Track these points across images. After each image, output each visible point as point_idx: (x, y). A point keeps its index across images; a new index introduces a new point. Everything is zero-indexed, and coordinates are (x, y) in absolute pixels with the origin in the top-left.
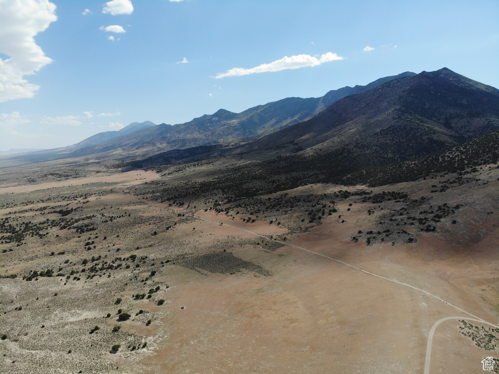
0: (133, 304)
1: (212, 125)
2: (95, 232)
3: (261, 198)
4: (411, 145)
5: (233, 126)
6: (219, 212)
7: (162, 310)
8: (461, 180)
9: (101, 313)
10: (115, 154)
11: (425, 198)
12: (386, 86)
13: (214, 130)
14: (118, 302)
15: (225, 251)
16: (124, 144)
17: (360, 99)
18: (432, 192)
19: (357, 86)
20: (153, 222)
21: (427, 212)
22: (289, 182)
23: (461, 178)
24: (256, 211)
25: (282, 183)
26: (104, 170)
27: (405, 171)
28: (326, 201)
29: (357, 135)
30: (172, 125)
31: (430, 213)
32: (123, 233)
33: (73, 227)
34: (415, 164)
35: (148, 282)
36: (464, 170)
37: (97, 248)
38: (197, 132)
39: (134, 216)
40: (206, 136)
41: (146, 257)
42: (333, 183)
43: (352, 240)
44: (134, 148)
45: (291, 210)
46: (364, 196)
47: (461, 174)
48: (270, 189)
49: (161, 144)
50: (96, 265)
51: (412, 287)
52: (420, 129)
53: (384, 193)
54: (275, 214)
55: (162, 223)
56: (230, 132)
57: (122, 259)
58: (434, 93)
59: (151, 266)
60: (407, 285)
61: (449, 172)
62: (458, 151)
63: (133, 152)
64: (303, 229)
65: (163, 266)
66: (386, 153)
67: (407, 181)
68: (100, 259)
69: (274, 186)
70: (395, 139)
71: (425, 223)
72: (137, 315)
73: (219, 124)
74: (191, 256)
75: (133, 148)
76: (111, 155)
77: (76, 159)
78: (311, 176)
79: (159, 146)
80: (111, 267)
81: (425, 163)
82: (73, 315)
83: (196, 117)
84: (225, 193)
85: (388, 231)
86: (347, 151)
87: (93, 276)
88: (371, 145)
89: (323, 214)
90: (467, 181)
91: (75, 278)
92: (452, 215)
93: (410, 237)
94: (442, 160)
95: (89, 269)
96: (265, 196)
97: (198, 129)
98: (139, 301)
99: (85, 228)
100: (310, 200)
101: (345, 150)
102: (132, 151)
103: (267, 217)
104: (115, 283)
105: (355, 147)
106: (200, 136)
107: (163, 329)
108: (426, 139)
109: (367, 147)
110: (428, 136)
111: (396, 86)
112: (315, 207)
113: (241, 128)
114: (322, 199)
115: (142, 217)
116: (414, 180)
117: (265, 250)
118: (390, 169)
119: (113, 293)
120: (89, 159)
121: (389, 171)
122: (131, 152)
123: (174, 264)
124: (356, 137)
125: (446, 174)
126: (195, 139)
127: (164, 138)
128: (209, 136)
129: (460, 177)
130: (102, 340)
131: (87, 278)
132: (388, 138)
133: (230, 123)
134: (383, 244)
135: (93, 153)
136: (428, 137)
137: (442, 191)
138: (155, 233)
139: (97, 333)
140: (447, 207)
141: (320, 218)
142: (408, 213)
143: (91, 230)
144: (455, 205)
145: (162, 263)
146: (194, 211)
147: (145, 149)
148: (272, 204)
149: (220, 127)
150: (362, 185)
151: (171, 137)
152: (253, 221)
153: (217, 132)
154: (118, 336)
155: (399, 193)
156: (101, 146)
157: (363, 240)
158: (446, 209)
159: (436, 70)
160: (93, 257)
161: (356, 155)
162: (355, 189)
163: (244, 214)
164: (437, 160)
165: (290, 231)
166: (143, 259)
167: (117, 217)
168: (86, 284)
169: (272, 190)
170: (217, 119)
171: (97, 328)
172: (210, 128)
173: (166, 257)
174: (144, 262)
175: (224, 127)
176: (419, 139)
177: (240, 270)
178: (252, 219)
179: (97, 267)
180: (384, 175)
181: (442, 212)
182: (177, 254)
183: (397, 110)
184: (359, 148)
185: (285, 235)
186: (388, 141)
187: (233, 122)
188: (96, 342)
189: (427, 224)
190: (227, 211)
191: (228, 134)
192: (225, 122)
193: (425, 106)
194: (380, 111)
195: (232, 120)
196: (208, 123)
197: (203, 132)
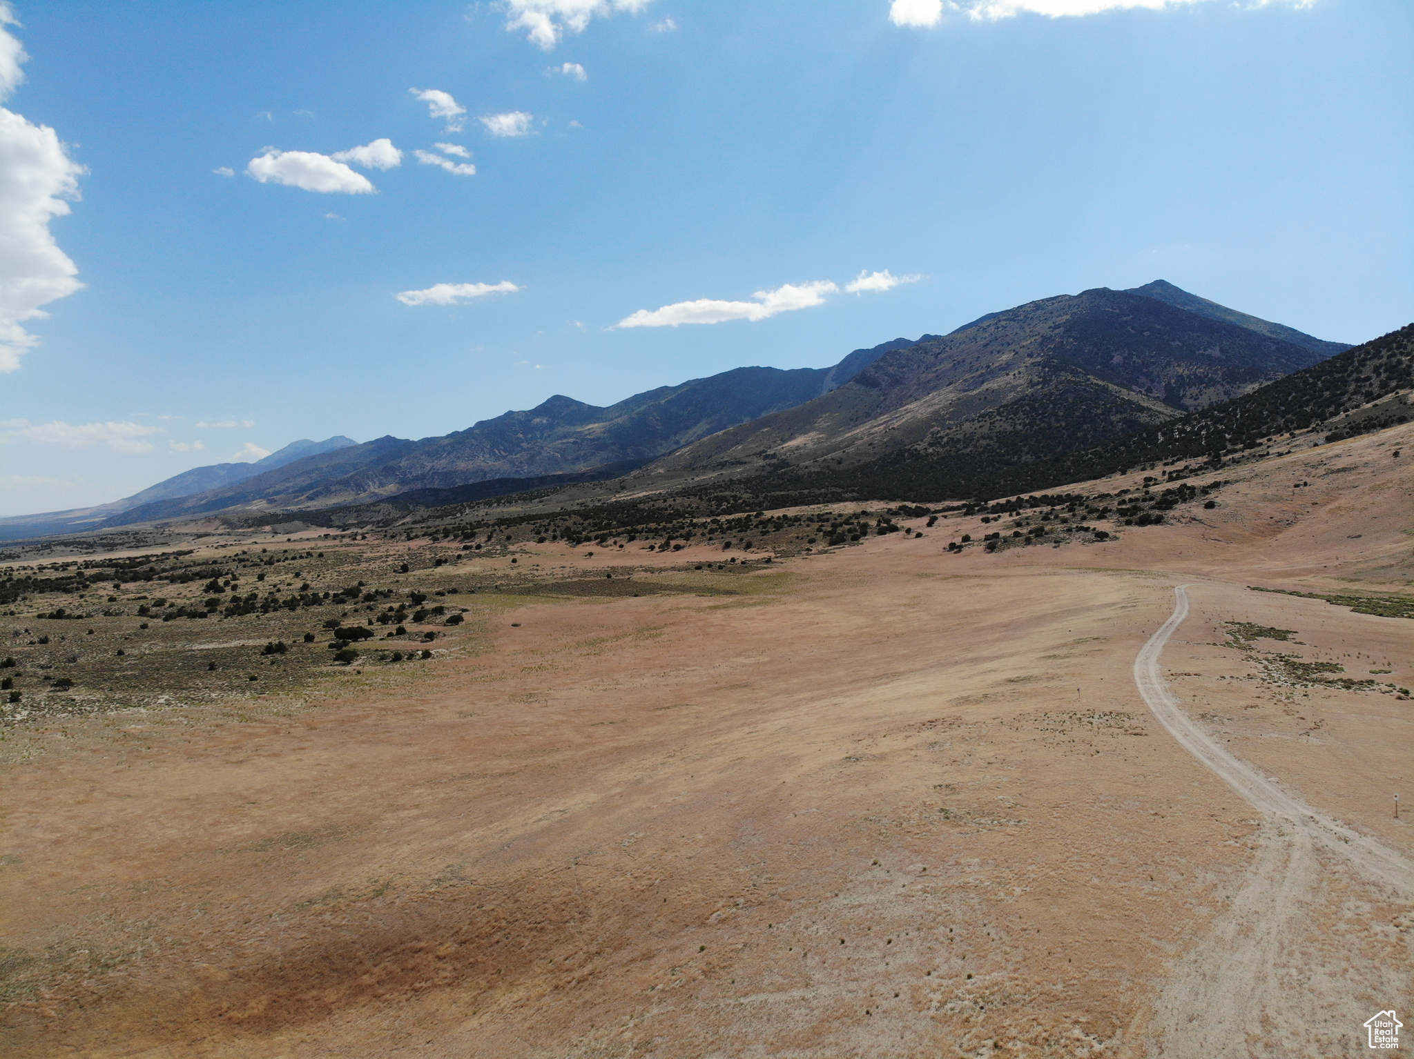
1: (530, 436)
3: (691, 522)
4: (1080, 434)
5: (592, 437)
6: (579, 542)
11: (1128, 490)
12: (1005, 320)
13: (537, 449)
15: (609, 578)
16: (271, 490)
17: (938, 351)
21: (1137, 501)
23: (1220, 460)
24: (681, 535)
26: (221, 530)
28: (867, 520)
29: (934, 426)
31: (1145, 501)
33: (160, 578)
34: (1094, 453)
36: (1225, 448)
37: (241, 589)
38: (488, 456)
39: (336, 557)
40: (512, 463)
41: (390, 591)
43: (948, 551)
44: (302, 498)
45: (778, 531)
47: (1217, 456)
49: (381, 485)
50: (246, 603)
52: (1102, 400)
53: (1019, 501)
54: (734, 535)
55: (422, 559)
56: (582, 453)
58: (1133, 332)
61: (1185, 456)
62: (1207, 418)
63: (299, 507)
64: (815, 552)
65: (442, 596)
66: (1015, 453)
68: (256, 598)
69: (725, 507)
70: (1038, 422)
71: (1134, 514)
73: (549, 436)
74: (516, 586)
75: (298, 496)
79: (377, 491)
81: (1122, 448)
82: (204, 644)
83: (484, 419)
85: (1041, 530)
86: (909, 454)
87: (244, 614)
88: (976, 438)
89: (864, 534)
92: (1203, 498)
94: (1165, 439)
95: (227, 609)
96: (701, 519)
97: (489, 447)
100: (824, 519)
101: (906, 455)
102: (297, 504)
103: (715, 540)
105: (931, 445)
106: (496, 463)
108: (1118, 422)
109: (964, 443)
110: (1125, 416)
112: (841, 527)
113: (614, 444)
114: (857, 518)
122: (294, 508)
123: (473, 593)
124: (932, 430)
125: (1179, 460)
126: (482, 470)
127: (389, 471)
128: (521, 462)
129: (1216, 459)
131: (227, 616)
132: (1020, 421)
133: (581, 432)
134: (1030, 545)
135: (178, 515)
136: (1125, 418)
140: (1189, 489)
141: (856, 539)
143: (212, 576)
145: (439, 594)
146: (506, 544)
147: (335, 500)
148: (725, 527)
149: (555, 441)
151: (411, 468)
152: (678, 548)
153: (544, 454)
155: (1059, 497)
156: (203, 499)
157: (976, 547)
158: (1187, 492)
160: (235, 597)
161: (935, 458)
163: (648, 541)
164: (1153, 439)
165: (779, 554)
166: (383, 594)
168: (227, 620)
169: (720, 511)
170: (545, 421)
172: (524, 445)
173: (445, 589)
174: (387, 596)
175: (564, 441)
176: (1102, 421)
178: (673, 545)
179: (253, 606)
181: (1176, 496)
183: (1039, 365)
184: (943, 446)
185: (767, 559)
186: (1019, 428)
187: (589, 429)
188: (283, 660)
189: (1140, 515)
190: (602, 539)
191: (577, 458)
192: (568, 429)
193: (1112, 359)
194: (992, 373)
195: (587, 425)
196: (518, 432)
197: (504, 454)
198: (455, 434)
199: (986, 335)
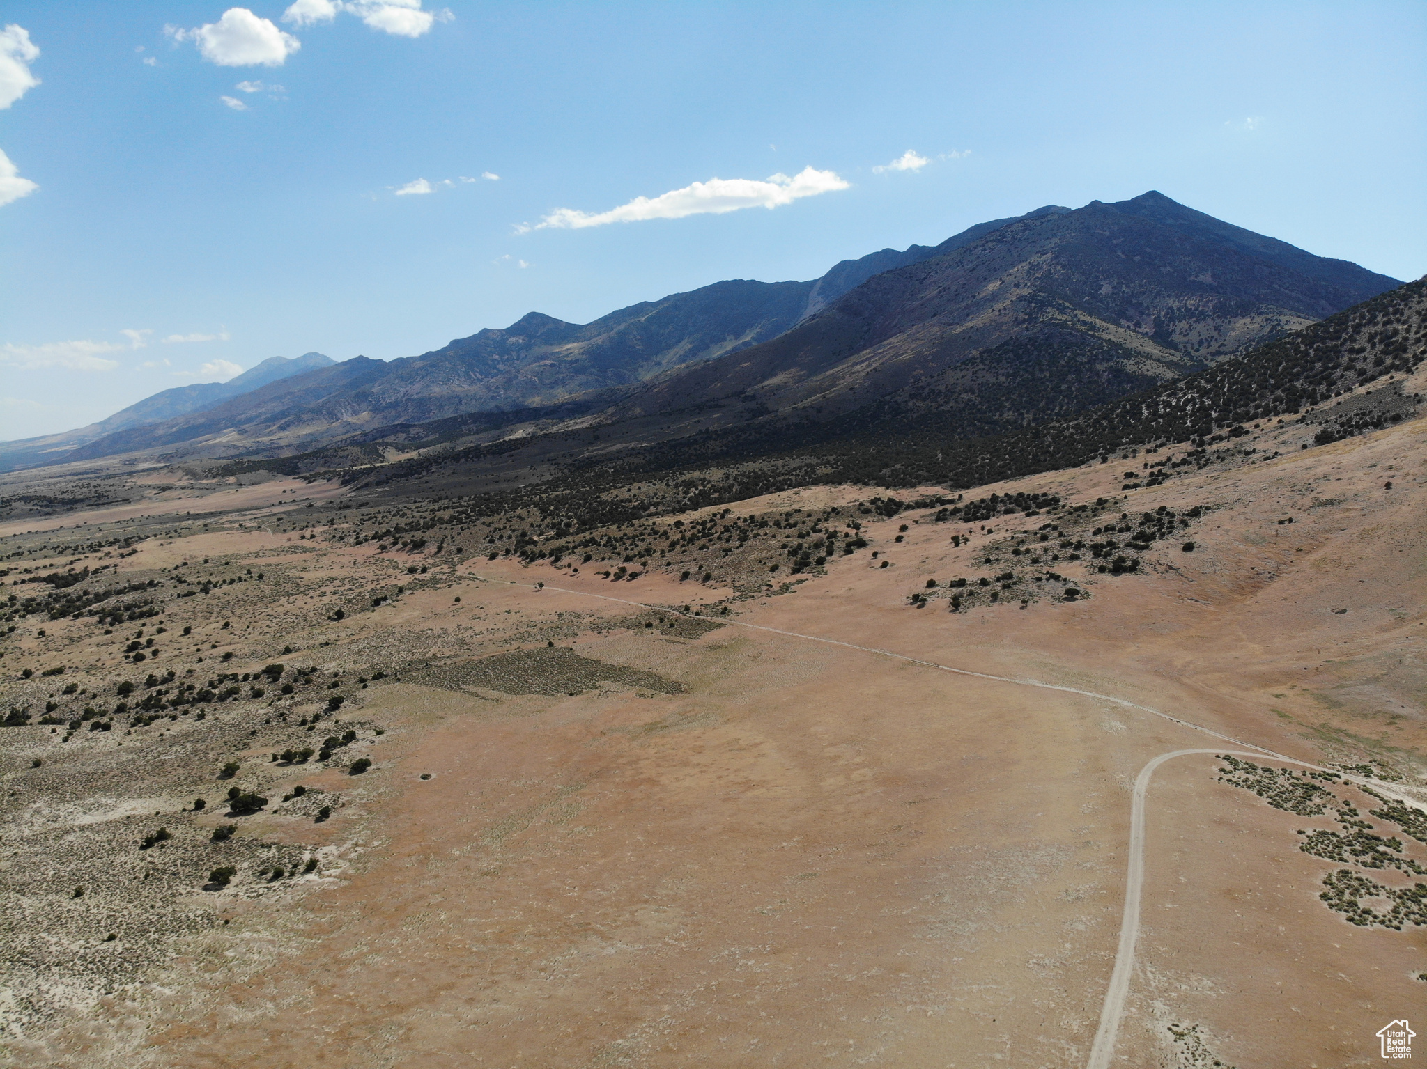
0: (274, 776)
1: (506, 357)
2: (155, 619)
3: (654, 523)
4: (1064, 387)
5: (570, 359)
6: (532, 560)
7: (363, 784)
8: (1203, 457)
9: (175, 800)
10: (215, 446)
11: (1106, 501)
12: (993, 241)
13: (513, 372)
14: (230, 771)
15: (551, 644)
16: (243, 416)
17: (923, 275)
18: (1126, 487)
19: (914, 247)
20: (333, 590)
21: (1113, 529)
22: (734, 485)
23: (1204, 451)
24: (640, 552)
25: (713, 486)
26: (184, 483)
27: (1049, 446)
28: (836, 524)
30: (387, 360)
31: (1121, 530)
32: (240, 617)
33: (90, 611)
34: (1076, 427)
35: (320, 725)
36: (1210, 433)
37: (162, 656)
38: (463, 379)
39: (276, 579)
40: (488, 388)
41: (314, 670)
42: (855, 484)
43: (912, 604)
44: (274, 428)
45: (741, 546)
46: (938, 508)
47: (1201, 444)
48: (678, 502)
49: (355, 413)
50: (159, 692)
51: (1081, 692)
52: (1088, 346)
53: (994, 497)
54: (695, 555)
55: (362, 590)
56: (560, 376)
57: (240, 678)
58: (1123, 257)
59: (329, 688)
60: (1068, 689)
61: (1168, 440)
62: (1193, 389)
63: (271, 438)
64: (776, 588)
65: (365, 686)
66: (997, 410)
67: (1056, 469)
68: (172, 680)
69: (692, 494)
70: (1021, 373)
71: (1108, 554)
72: (287, 799)
73: (526, 356)
74: (449, 662)
75: (269, 427)
76: (203, 449)
77: (101, 463)
78: (794, 469)
79: (350, 420)
80: (205, 697)
81: (1105, 423)
82: (90, 810)
83: (460, 337)
84: (549, 515)
85: (1010, 576)
86: (889, 408)
87: (152, 719)
88: (957, 390)
89: (830, 553)
90: (1218, 458)
91: (95, 726)
92: (1182, 533)
93: (1070, 586)
94: (1150, 414)
95: (138, 705)
96: (664, 519)
97: (463, 370)
98: (291, 769)
99: (126, 614)
100: (791, 521)
101: (886, 407)
102: (269, 434)
103: (674, 564)
104: (218, 732)
105: (912, 396)
106: (470, 388)
107: (365, 828)
108: (1104, 371)
109: (946, 396)
110: (1111, 363)
111: (1020, 239)
112: (808, 539)
113: (593, 366)
114: (826, 520)
115: (299, 581)
116: (1075, 466)
117: (668, 637)
118: (1009, 444)
119: (211, 755)
120: (136, 460)
121: (1006, 448)
122: (265, 439)
123: (399, 680)
124: (915, 373)
125: (1162, 445)
126: (457, 396)
127: (362, 397)
128: (497, 387)
129: (1200, 449)
130: (179, 862)
131: (133, 725)
132: (1003, 371)
133: (559, 353)
134: (996, 606)
135: (149, 446)
136: (1111, 367)
137: (1149, 484)
138: (340, 615)
139: (163, 847)
140: (1168, 514)
141: (821, 561)
142: (1061, 534)
143: (142, 615)
144: (1190, 508)
145: (362, 680)
146: (455, 559)
147: (306, 430)
148: (688, 535)
149: (532, 363)
150: (934, 485)
151: (384, 393)
152: (634, 576)
153: (521, 378)
154: (229, 851)
155: (1036, 497)
156: (173, 427)
157: (940, 601)
158: (1166, 519)
159: (1128, 197)
160: (151, 676)
161: (915, 416)
162: (916, 494)
163: (605, 562)
164: (1136, 413)
165: (738, 594)
166: (306, 675)
167: (224, 582)
168: (129, 738)
169: (685, 504)
170: (521, 341)
171: (163, 835)
172: (500, 366)
173: (372, 666)
174: (308, 682)
175: (541, 363)
176: (1087, 371)
177: (598, 684)
178: (629, 572)
179: (164, 699)
180: (994, 459)
181: (1154, 526)
182: (408, 659)
183: (1025, 300)
184: (924, 400)
185: (724, 604)
186: (1002, 379)
187: (568, 349)
188: (160, 867)
189: (1115, 556)
190: (557, 555)
191: (556, 382)
192: (545, 349)
193: (1100, 289)
194: (979, 306)
195: (566, 344)
196: (493, 353)
197: (480, 377)
198: (429, 355)
199: (973, 258)
